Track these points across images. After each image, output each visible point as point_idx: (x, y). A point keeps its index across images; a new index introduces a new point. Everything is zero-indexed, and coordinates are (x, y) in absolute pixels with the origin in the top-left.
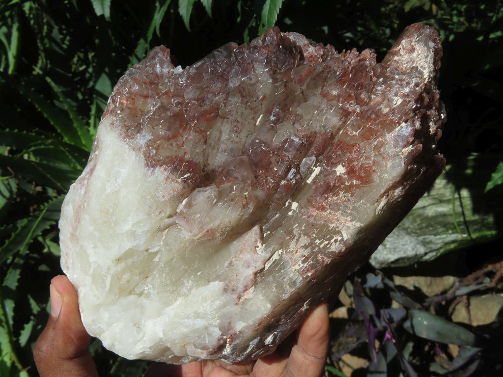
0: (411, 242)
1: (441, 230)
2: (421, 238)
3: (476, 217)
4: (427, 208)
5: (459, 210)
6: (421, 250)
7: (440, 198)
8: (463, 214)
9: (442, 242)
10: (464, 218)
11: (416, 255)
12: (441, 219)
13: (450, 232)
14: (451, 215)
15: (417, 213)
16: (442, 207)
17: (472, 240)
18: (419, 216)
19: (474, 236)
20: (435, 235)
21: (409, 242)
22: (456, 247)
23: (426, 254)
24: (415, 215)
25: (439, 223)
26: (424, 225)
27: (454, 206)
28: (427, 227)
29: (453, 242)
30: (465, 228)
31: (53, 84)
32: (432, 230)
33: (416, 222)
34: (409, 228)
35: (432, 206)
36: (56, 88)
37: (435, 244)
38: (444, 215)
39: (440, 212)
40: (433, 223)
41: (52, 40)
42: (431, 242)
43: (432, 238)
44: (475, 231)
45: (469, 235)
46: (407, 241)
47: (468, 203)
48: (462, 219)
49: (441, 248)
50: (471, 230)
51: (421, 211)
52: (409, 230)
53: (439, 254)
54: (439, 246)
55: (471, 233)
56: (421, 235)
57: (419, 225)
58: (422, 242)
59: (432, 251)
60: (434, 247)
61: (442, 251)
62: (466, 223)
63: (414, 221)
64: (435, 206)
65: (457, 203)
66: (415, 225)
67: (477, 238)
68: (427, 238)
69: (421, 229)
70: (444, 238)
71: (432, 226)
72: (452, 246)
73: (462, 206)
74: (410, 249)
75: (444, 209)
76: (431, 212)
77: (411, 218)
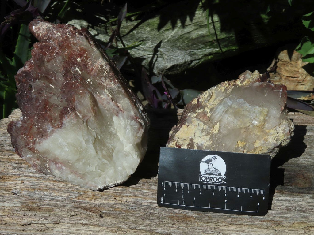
0: (181, 54)
1: (201, 46)
2: (188, 52)
3: (223, 36)
4: (191, 33)
5: (213, 31)
6: (189, 58)
7: (200, 24)
8: (216, 34)
9: (202, 54)
10: (217, 37)
11: (185, 62)
12: (201, 39)
13: (208, 47)
14: (208, 36)
15: (185, 37)
16: (202, 31)
17: (223, 53)
18: (186, 39)
19: (224, 50)
20: (198, 50)
21: (179, 54)
22: (212, 58)
23: (192, 61)
24: (184, 38)
25: (200, 42)
26: (190, 44)
27: (209, 29)
28: (192, 45)
29: (210, 54)
30: (218, 45)
32: (196, 47)
33: (185, 43)
34: (180, 46)
35: (195, 31)
37: (197, 55)
38: (203, 36)
39: (200, 35)
40: (196, 42)
42: (195, 54)
43: (196, 51)
44: (224, 47)
45: (221, 49)
46: (178, 54)
47: (218, 25)
48: (215, 38)
49: (201, 58)
50: (222, 46)
51: (188, 35)
52: (180, 47)
53: (200, 62)
54: (201, 56)
55: (222, 48)
56: (188, 50)
57: (186, 44)
58: (189, 54)
59: (195, 60)
60: (197, 57)
61: (202, 60)
62: (218, 40)
63: (183, 42)
64: (197, 30)
65: (211, 27)
66: (184, 44)
67: (225, 52)
68: (192, 52)
69: (188, 46)
70: (204, 51)
71: (195, 44)
72: (210, 57)
73: (214, 28)
74: (181, 58)
75: (203, 32)
76: (194, 35)
77: (181, 40)
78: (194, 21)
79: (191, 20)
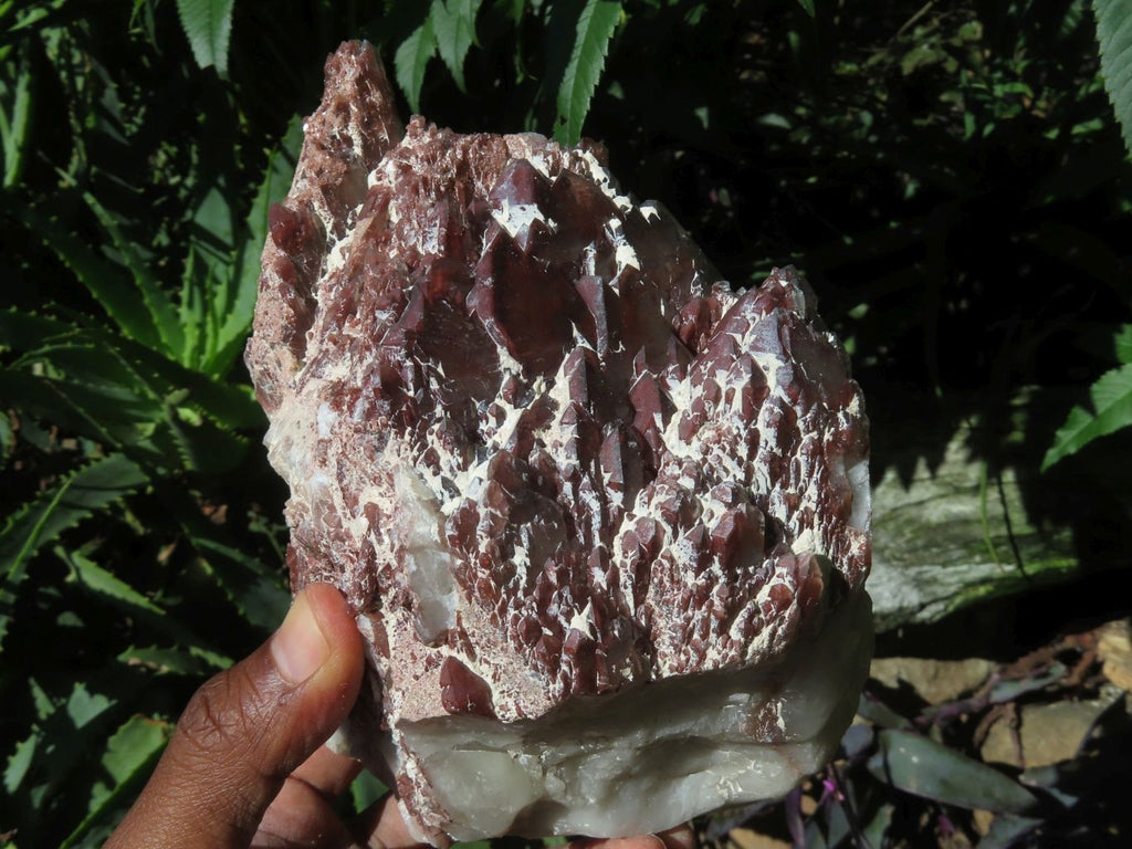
0: (890, 579)
1: (957, 554)
2: (913, 571)
4: (927, 505)
5: (999, 510)
6: (913, 598)
7: (956, 484)
8: (1007, 520)
9: (958, 582)
10: (1009, 528)
11: (901, 609)
12: (957, 530)
13: (978, 558)
14: (979, 521)
15: (906, 517)
16: (961, 503)
17: (1027, 578)
18: (910, 522)
19: (1031, 569)
20: (944, 565)
21: (885, 579)
22: (989, 594)
23: (922, 606)
24: (902, 519)
25: (954, 539)
26: (920, 543)
27: (985, 502)
28: (927, 547)
29: (984, 581)
30: (1011, 552)
31: (99, 209)
32: (938, 555)
33: (903, 535)
34: (886, 547)
35: (939, 501)
36: (107, 219)
37: (942, 585)
38: (965, 521)
39: (956, 515)
40: (939, 539)
41: (104, 113)
42: (934, 581)
43: (937, 571)
44: (1033, 558)
45: (1020, 566)
46: (880, 577)
48: (1003, 531)
49: (956, 594)
50: (1024, 555)
51: (913, 512)
52: (887, 553)
53: (951, 608)
54: (953, 589)
55: (1024, 563)
56: (912, 564)
57: (908, 541)
58: (915, 579)
59: (935, 601)
60: (940, 591)
61: (958, 600)
62: (1012, 539)
63: (899, 533)
64: (945, 500)
65: (994, 495)
66: (901, 541)
67: (1036, 575)
68: (926, 572)
69: (913, 550)
70: (965, 572)
71: (938, 546)
72: (982, 591)
73: (1003, 501)
74: (887, 594)
75: (965, 507)
76: (936, 512)
77: (891, 526)
78: (943, 471)
79: (933, 466)
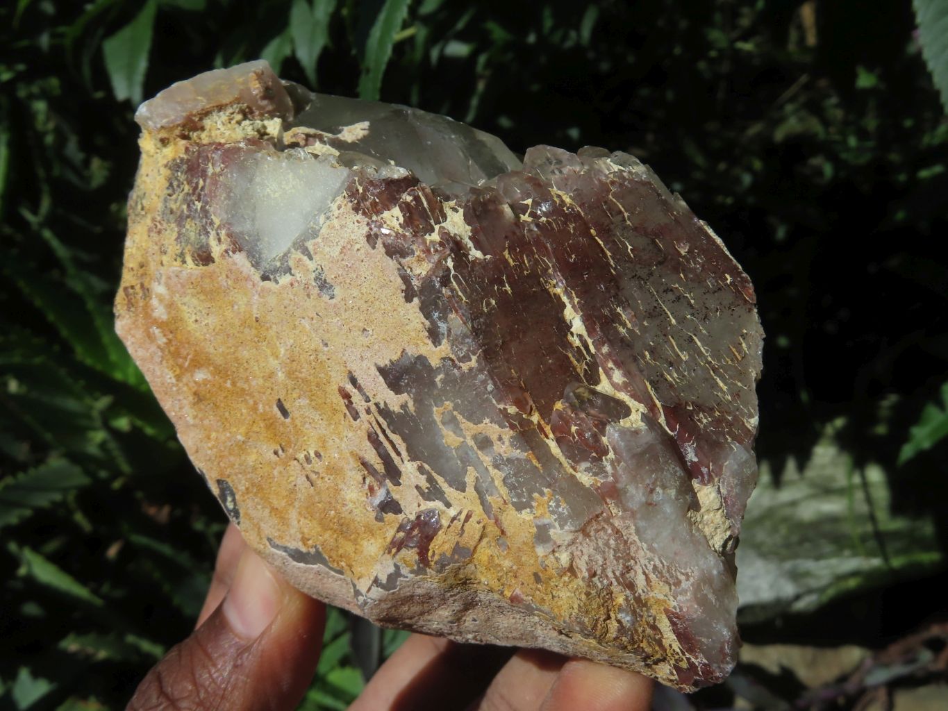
0: (767, 573)
1: (827, 548)
2: (788, 565)
3: (899, 524)
4: (800, 504)
5: (863, 508)
6: (789, 589)
7: (825, 485)
8: (872, 518)
9: (830, 575)
10: (875, 525)
11: (778, 600)
12: (828, 527)
13: (847, 552)
14: (847, 519)
15: (781, 515)
16: (830, 502)
17: (893, 572)
18: (785, 520)
19: (897, 562)
20: (817, 559)
21: (762, 572)
22: (859, 585)
23: (797, 597)
24: (777, 518)
25: (824, 535)
26: (794, 539)
27: (851, 501)
28: (800, 542)
29: (854, 574)
30: (878, 547)
31: (55, 243)
32: (811, 549)
33: (778, 531)
34: (763, 543)
35: (809, 501)
36: (61, 251)
37: (815, 577)
38: (834, 519)
39: (826, 514)
40: (811, 535)
41: (66, 162)
42: (807, 574)
43: (810, 564)
44: (898, 552)
45: (886, 560)
47: (881, 494)
48: (869, 528)
49: (828, 586)
50: (889, 549)
51: (787, 511)
52: (764, 548)
53: (824, 599)
54: (824, 581)
55: (890, 557)
56: (788, 558)
57: (784, 537)
58: (790, 572)
59: (809, 592)
60: (813, 583)
61: (831, 592)
62: (879, 537)
63: (775, 530)
64: (814, 500)
65: (859, 495)
66: (777, 537)
67: (901, 568)
68: (800, 565)
69: (787, 546)
70: (836, 565)
71: (810, 541)
72: (852, 583)
74: (765, 586)
75: (833, 506)
76: (810, 511)
77: (768, 524)
78: (811, 473)
79: (802, 467)
